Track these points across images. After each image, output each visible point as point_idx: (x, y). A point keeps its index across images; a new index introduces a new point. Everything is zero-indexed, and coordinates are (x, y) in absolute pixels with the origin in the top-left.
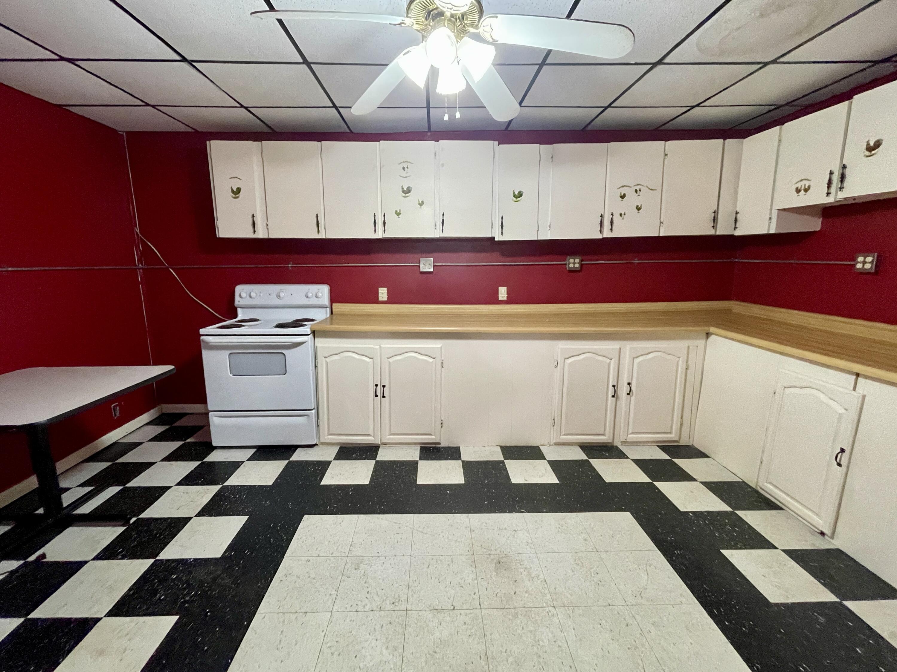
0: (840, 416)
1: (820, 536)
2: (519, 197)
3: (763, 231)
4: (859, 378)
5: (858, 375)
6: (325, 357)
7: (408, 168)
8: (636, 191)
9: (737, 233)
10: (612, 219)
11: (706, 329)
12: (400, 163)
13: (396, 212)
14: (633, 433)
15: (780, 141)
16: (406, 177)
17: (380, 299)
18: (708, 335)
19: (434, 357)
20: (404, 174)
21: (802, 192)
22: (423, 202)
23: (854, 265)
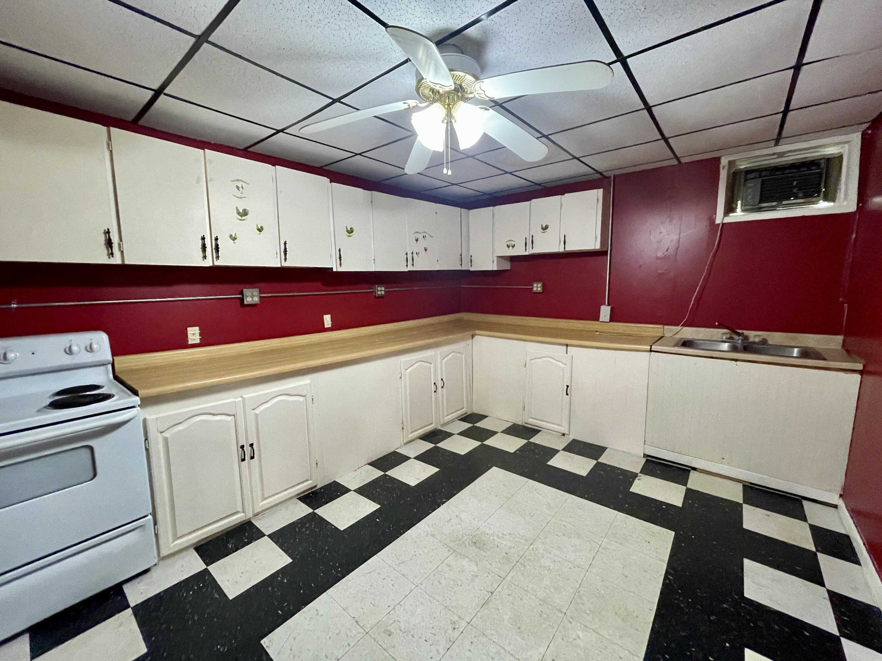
0: (563, 369)
1: (563, 436)
2: (351, 233)
3: (490, 269)
4: (569, 348)
5: (567, 345)
6: (161, 432)
7: (242, 188)
8: (424, 237)
9: (472, 269)
10: (413, 257)
11: (472, 333)
12: (233, 181)
13: (231, 236)
14: (447, 415)
15: (493, 215)
16: (241, 198)
17: (190, 342)
18: (473, 337)
19: (304, 394)
20: (238, 194)
21: (511, 248)
22: (262, 227)
23: (532, 289)
